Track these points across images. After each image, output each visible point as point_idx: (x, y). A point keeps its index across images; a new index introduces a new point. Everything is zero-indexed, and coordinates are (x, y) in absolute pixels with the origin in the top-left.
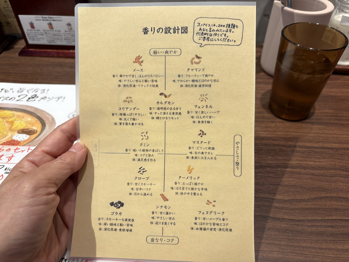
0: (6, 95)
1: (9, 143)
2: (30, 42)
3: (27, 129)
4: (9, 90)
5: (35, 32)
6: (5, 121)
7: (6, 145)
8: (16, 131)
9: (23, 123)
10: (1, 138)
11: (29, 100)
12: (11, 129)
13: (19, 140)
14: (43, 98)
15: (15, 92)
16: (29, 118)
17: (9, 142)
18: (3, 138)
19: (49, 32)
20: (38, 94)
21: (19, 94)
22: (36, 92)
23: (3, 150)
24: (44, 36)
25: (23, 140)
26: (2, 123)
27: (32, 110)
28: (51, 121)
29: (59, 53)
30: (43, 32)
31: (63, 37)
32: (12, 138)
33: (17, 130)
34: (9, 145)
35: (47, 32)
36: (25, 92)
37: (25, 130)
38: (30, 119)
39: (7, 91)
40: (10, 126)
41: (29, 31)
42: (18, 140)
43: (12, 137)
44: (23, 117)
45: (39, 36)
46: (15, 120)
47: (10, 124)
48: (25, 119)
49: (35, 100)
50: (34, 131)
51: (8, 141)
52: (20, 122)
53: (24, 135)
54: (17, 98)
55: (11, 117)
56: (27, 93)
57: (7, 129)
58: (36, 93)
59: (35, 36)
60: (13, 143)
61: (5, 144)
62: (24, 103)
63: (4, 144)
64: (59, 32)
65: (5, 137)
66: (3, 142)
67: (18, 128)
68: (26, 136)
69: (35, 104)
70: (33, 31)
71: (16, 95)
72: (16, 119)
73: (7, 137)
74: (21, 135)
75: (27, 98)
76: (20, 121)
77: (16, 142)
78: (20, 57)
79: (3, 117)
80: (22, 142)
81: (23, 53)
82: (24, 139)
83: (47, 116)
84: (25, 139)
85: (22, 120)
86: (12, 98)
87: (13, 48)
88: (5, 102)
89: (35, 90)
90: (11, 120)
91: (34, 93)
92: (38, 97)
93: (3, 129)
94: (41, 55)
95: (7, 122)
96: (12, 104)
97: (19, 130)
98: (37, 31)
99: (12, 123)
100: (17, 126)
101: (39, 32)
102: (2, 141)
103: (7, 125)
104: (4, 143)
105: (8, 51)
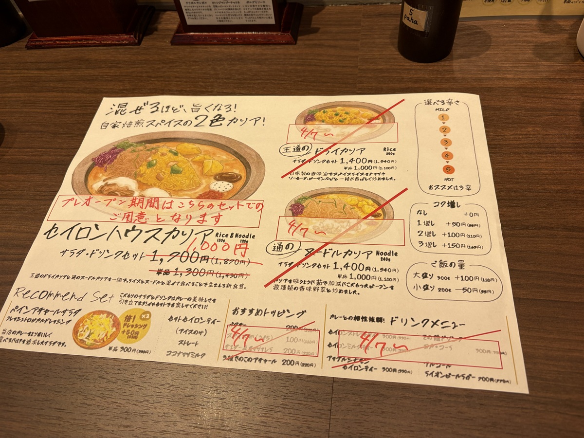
0: (177, 116)
1: (208, 196)
2: (190, 22)
3: (226, 173)
4: (179, 109)
5: (199, 5)
6: (190, 160)
7: (205, 198)
8: (212, 176)
9: (217, 163)
10: (194, 188)
11: (213, 125)
12: (202, 174)
13: (221, 190)
14: (232, 120)
15: (189, 110)
16: (224, 156)
17: (207, 195)
18: (197, 187)
19: (221, 4)
20: (223, 112)
21: (196, 114)
22: (218, 110)
23: (204, 206)
24: (213, 12)
25: (225, 190)
26: (186, 165)
27: (223, 143)
28: (256, 159)
29: (234, 37)
30: (212, 5)
31: (243, 11)
32: (209, 188)
33: (212, 174)
34: (208, 198)
35: (218, 5)
36: (202, 111)
37: (223, 175)
38: (225, 157)
39: (177, 109)
40: (201, 168)
41: (188, 5)
42: (219, 191)
43: (208, 186)
44: (214, 154)
45: (204, 12)
46: (205, 159)
47: (199, 166)
48: (218, 157)
49: (221, 124)
50: (237, 176)
51: (205, 193)
52: (213, 162)
53: (226, 183)
54: (195, 122)
55: (197, 155)
56: (206, 113)
57: (198, 173)
58: (219, 112)
59: (197, 12)
60: (213, 195)
61: (203, 198)
62: (206, 129)
63: (200, 197)
64: (237, 4)
65: (199, 186)
66: (199, 194)
67: (212, 172)
68: (228, 184)
69: (223, 131)
70: (196, 5)
71: (191, 116)
72: (206, 157)
73: (202, 187)
74: (220, 183)
75: (208, 122)
76: (211, 160)
77: (217, 195)
78: (173, 47)
79: (185, 154)
80: (225, 194)
81: (176, 41)
82: (226, 189)
83: (248, 151)
84: (228, 190)
85: (214, 159)
86: (187, 122)
87: (156, 29)
88: (179, 128)
89: (216, 107)
90: (198, 158)
91: (216, 112)
92: (224, 119)
93: (192, 173)
94: (205, 42)
95: (194, 162)
96: (188, 132)
97: (216, 175)
98: (202, 5)
99: (201, 163)
100: (211, 168)
101: (205, 5)
102: (197, 193)
103: (195, 167)
104: (201, 195)
105: (151, 36)
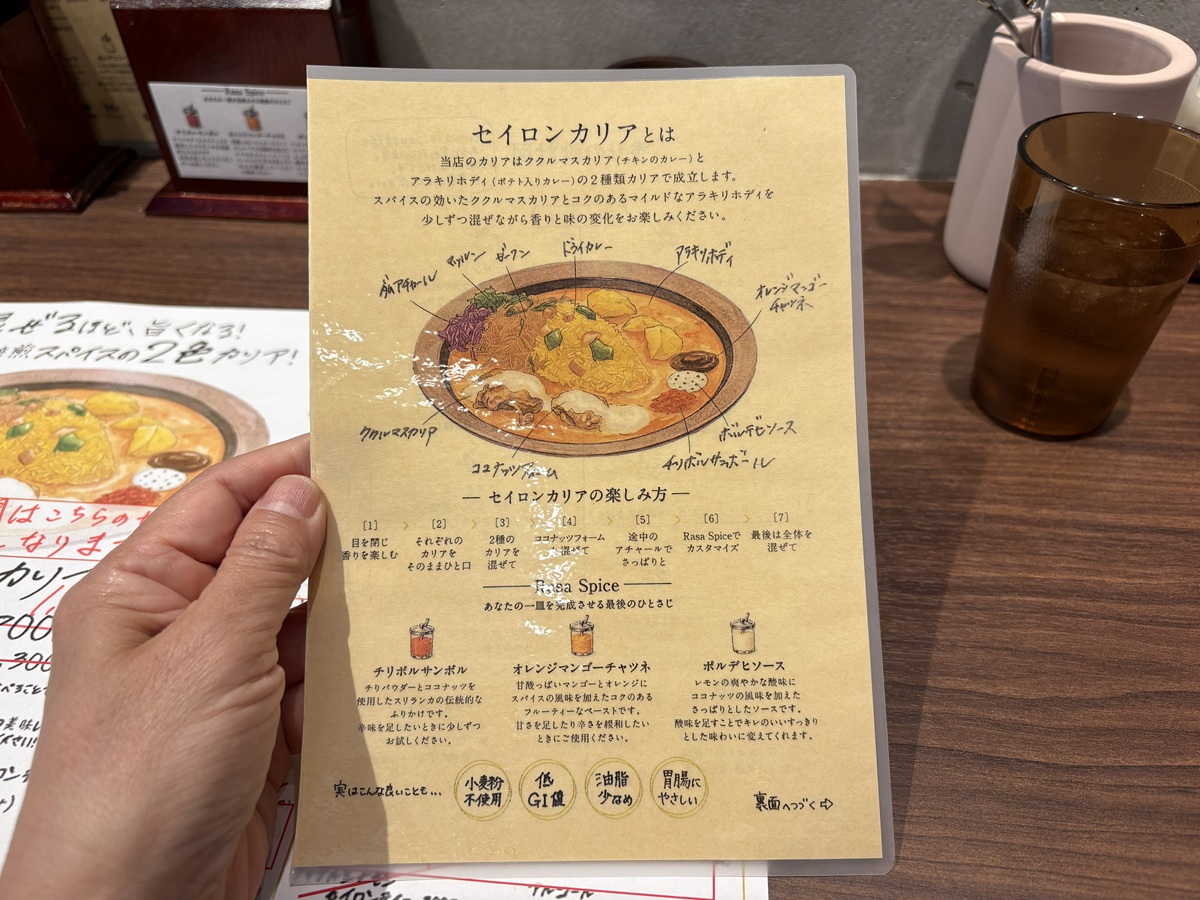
0: (109, 342)
1: (123, 497)
2: (186, 170)
3: (179, 454)
4: (119, 327)
5: (202, 137)
6: (107, 425)
7: (114, 503)
8: (143, 457)
9: (165, 432)
10: (97, 480)
11: (183, 360)
12: (127, 454)
13: (155, 487)
14: (226, 354)
15: (139, 331)
16: (185, 419)
17: (121, 495)
18: (103, 480)
19: (247, 138)
20: (211, 339)
21: (152, 339)
22: (204, 333)
23: (105, 518)
24: (231, 153)
25: (166, 488)
26: (97, 434)
27: (193, 393)
28: (254, 427)
29: (276, 207)
30: (229, 140)
31: (292, 155)
32: (131, 481)
33: (146, 454)
34: (121, 503)
35: (242, 139)
36: (169, 335)
37: (172, 457)
38: (186, 422)
39: (113, 329)
40: (126, 441)
41: (181, 136)
42: (150, 489)
43: (131, 476)
44: (165, 415)
45: (215, 153)
46: (141, 423)
47: (124, 437)
48: (173, 421)
49: (201, 360)
50: (202, 460)
51: (118, 491)
52: (157, 430)
53: (171, 473)
54: (146, 354)
55: (126, 415)
56: (175, 337)
57: (116, 452)
58: (205, 338)
59: (200, 153)
60: (135, 496)
61: (111, 501)
62: (167, 368)
63: (105, 500)
64: (280, 140)
65: (110, 477)
66: (104, 493)
67: (149, 449)
68: (176, 476)
69: (203, 373)
70: (197, 137)
71: (140, 342)
72: (145, 420)
73: (115, 479)
74: (159, 471)
75: (175, 354)
76: (154, 428)
77: (144, 496)
78: (149, 219)
79: (101, 413)
80: (163, 495)
81: (158, 206)
82: (169, 484)
83: (242, 411)
84: (171, 487)
85: (162, 425)
86: (127, 353)
87: (125, 189)
88: (107, 364)
89: (201, 328)
90: (126, 422)
91: (199, 337)
92: (210, 350)
93: (102, 450)
94: (218, 213)
95: (115, 429)
96: (128, 372)
97: (155, 456)
98: (207, 137)
99: (130, 433)
100: (149, 442)
101: (215, 138)
102: (100, 491)
103: (114, 439)
104: (107, 495)
105: (111, 200)
